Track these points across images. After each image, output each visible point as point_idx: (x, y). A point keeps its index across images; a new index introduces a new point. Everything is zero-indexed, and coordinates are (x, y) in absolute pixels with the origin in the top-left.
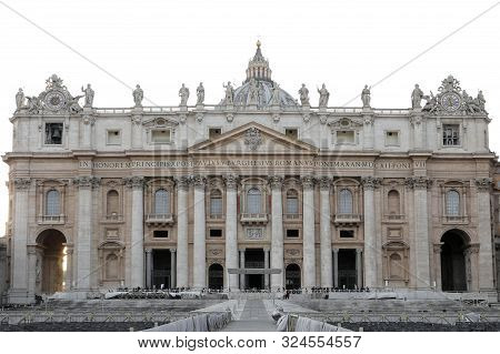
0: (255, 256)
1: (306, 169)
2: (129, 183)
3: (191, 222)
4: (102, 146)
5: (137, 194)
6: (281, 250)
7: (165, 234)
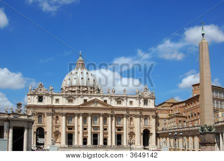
0: (95, 136)
1: (109, 112)
2: (62, 115)
3: (78, 126)
4: (54, 104)
5: (64, 118)
6: (102, 134)
7: (71, 129)
